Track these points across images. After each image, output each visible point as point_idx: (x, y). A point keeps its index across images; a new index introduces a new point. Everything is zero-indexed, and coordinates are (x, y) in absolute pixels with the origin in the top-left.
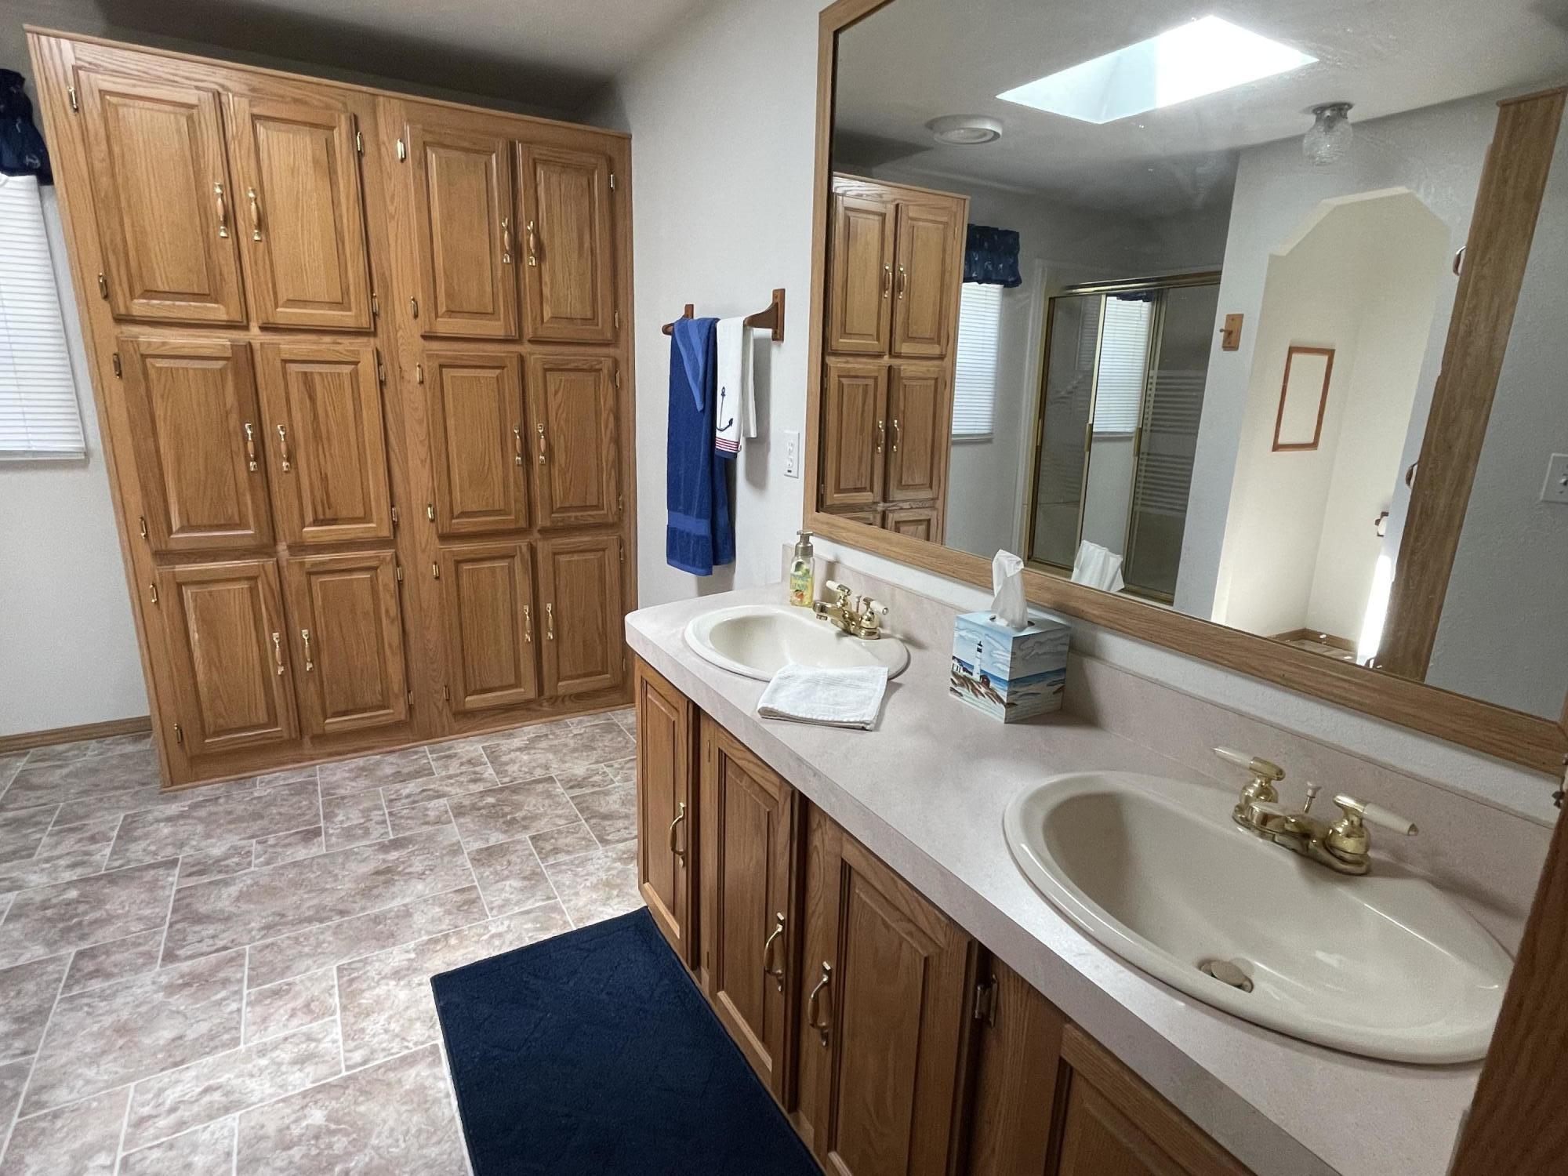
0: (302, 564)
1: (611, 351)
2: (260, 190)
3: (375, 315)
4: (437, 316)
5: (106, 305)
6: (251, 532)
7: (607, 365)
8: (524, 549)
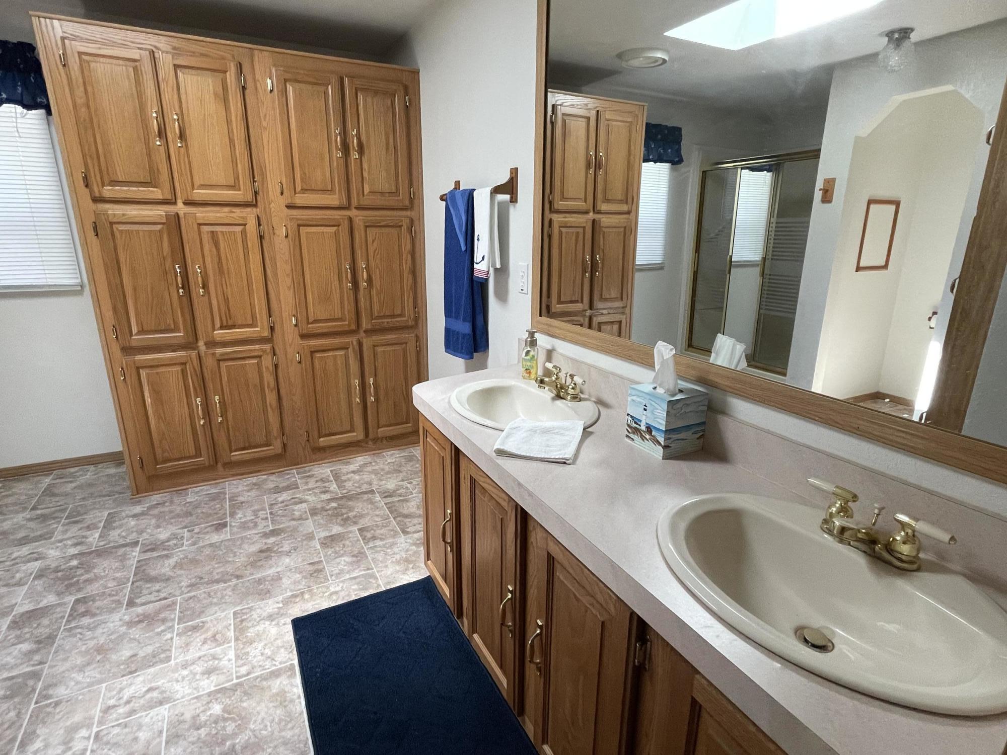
0: (214, 354)
1: (408, 213)
2: (181, 115)
3: (256, 193)
4: (295, 193)
5: (87, 191)
6: (182, 334)
7: (405, 223)
8: (355, 343)
